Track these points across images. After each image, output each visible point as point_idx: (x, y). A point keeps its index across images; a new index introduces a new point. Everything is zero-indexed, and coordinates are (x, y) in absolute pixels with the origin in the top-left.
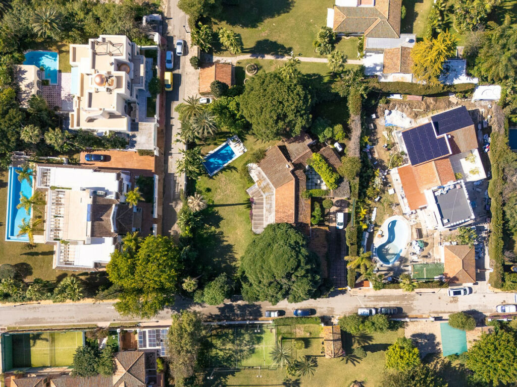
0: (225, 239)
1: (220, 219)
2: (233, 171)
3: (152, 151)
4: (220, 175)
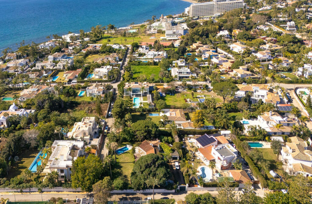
0: (124, 173)
1: (121, 167)
2: (128, 153)
3: (97, 145)
4: (122, 154)
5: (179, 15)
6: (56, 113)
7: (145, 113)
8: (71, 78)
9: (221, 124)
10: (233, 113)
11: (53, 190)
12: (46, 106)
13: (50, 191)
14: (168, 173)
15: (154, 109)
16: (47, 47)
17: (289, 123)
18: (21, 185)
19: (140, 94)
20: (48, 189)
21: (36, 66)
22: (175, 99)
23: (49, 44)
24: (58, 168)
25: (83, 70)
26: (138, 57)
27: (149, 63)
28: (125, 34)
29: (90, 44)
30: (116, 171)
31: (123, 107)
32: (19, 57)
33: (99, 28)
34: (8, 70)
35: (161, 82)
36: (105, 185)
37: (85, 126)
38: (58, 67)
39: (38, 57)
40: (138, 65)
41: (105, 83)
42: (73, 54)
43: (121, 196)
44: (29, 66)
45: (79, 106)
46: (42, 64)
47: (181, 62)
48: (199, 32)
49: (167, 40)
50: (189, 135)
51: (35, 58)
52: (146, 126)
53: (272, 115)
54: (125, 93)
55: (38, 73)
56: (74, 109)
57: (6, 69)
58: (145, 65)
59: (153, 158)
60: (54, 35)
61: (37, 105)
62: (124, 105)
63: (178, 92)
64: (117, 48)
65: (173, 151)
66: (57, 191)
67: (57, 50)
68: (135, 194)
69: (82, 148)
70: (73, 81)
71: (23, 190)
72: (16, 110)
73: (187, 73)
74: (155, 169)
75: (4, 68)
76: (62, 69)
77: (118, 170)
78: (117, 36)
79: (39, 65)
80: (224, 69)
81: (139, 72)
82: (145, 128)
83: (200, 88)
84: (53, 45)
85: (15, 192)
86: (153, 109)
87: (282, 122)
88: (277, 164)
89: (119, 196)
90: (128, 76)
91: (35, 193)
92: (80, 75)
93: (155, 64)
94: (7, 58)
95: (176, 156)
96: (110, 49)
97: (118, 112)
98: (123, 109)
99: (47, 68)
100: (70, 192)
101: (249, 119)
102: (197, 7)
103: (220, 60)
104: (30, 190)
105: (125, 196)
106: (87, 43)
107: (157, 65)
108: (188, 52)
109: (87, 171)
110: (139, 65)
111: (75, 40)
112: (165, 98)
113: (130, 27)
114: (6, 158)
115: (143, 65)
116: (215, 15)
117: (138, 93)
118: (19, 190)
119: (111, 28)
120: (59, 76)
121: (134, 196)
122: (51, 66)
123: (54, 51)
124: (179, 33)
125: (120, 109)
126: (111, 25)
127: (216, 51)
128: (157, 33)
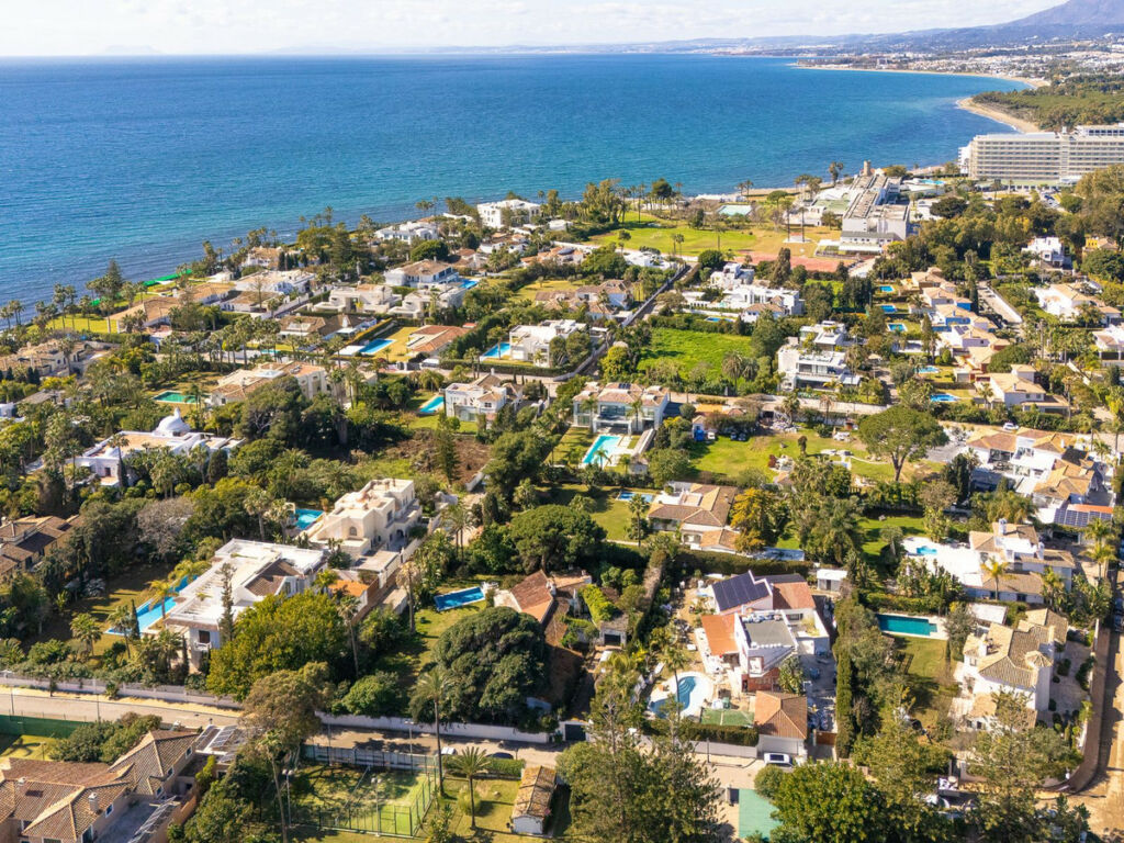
1: (424, 650)
3: (378, 573)
4: (453, 611)
5: (935, 168)
6: (298, 454)
7: (607, 488)
8: (429, 349)
9: (821, 544)
10: (907, 518)
11: (154, 692)
12: (275, 430)
13: (146, 698)
14: (534, 673)
15: (643, 478)
16: (406, 238)
17: (1050, 563)
18: (54, 667)
19: (626, 426)
20: (138, 688)
21: (330, 299)
22: (743, 453)
23: (418, 228)
24: (191, 625)
25: (480, 328)
26: (701, 302)
27: (724, 324)
28: (702, 219)
29: (563, 241)
30: (401, 660)
31: (519, 458)
32: (287, 263)
33: (609, 190)
34: (231, 302)
35: (726, 393)
36: (290, 685)
37: (361, 505)
38: (404, 310)
39: (358, 270)
40: (683, 329)
41: (525, 377)
42: (483, 272)
43: (364, 738)
44: (311, 295)
45: (404, 443)
46: (353, 293)
47: (826, 330)
48: (955, 234)
49: (840, 253)
50: (712, 573)
51: (342, 272)
52: (552, 525)
53: (1006, 534)
54: (575, 416)
55: (322, 322)
56: (379, 451)
57: (225, 299)
58: (709, 332)
59: (496, 621)
60: (449, 199)
61: (246, 423)
62: (523, 450)
63: (768, 433)
64: (642, 265)
65: (614, 613)
66: (167, 700)
67: (429, 250)
68: (417, 734)
69: (308, 572)
70: (427, 361)
71: (61, 685)
72: (177, 434)
73: (830, 370)
74: (491, 657)
75: (219, 296)
76: (415, 317)
77: (409, 658)
78: (675, 223)
79: (340, 296)
80: (966, 370)
81: (673, 354)
82: (547, 529)
83: (850, 425)
84: (431, 232)
85: (32, 687)
86: (637, 476)
87: (1024, 559)
88: (937, 692)
89: (361, 734)
90: (617, 362)
91: (94, 697)
92: (460, 343)
93: (744, 329)
94: (249, 262)
95: (616, 633)
96: (616, 265)
97: (499, 472)
98: (516, 465)
99: (366, 307)
100: (210, 706)
101: (943, 542)
102: (996, 148)
103: (969, 337)
104: (81, 687)
105: (377, 737)
106: (554, 239)
107: (749, 334)
108: (887, 301)
109: (269, 640)
110: (688, 328)
111: (517, 225)
112: (710, 447)
113: (737, 194)
114: (46, 577)
115: (701, 330)
116: (1060, 181)
117: (619, 422)
118: (46, 684)
119: (659, 194)
120: (394, 340)
121: (410, 741)
122: (380, 304)
123: (419, 252)
124: (889, 231)
125: (508, 463)
126: (660, 183)
127: (972, 305)
128: (823, 224)
